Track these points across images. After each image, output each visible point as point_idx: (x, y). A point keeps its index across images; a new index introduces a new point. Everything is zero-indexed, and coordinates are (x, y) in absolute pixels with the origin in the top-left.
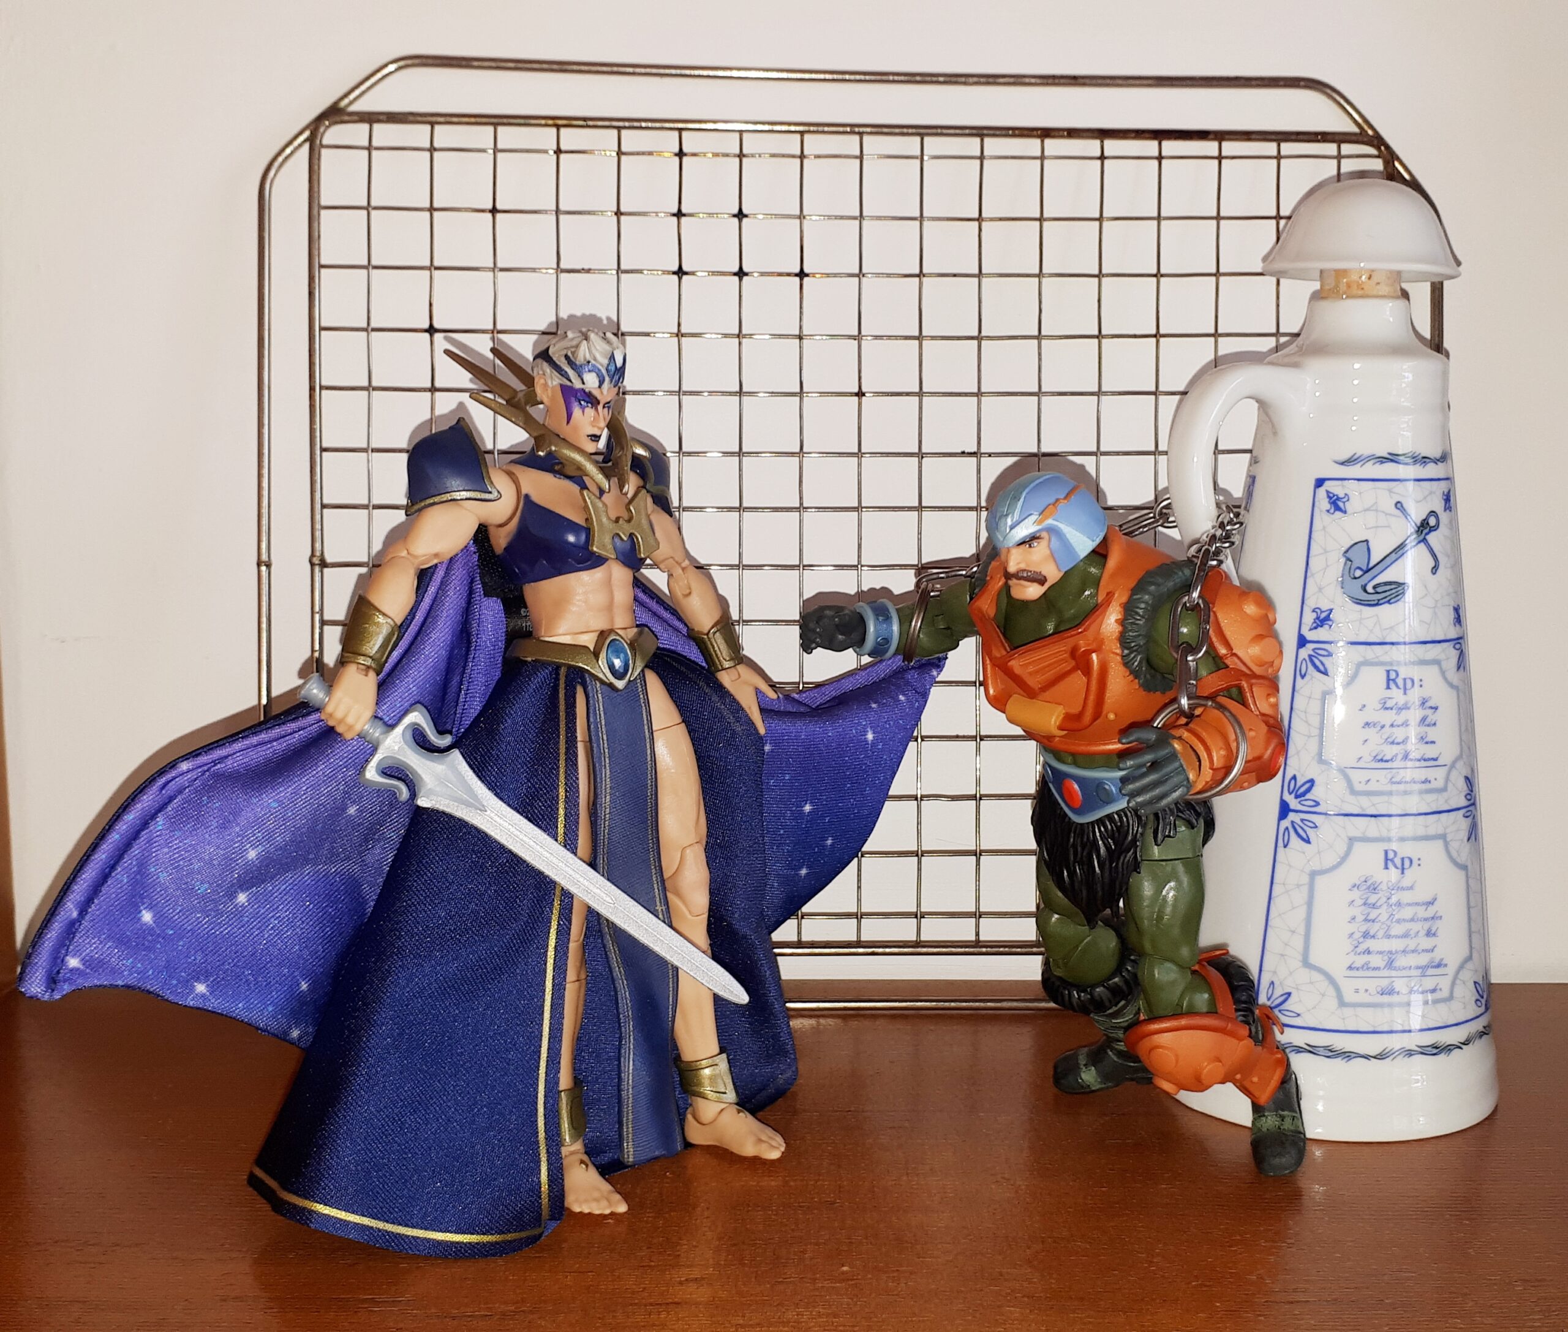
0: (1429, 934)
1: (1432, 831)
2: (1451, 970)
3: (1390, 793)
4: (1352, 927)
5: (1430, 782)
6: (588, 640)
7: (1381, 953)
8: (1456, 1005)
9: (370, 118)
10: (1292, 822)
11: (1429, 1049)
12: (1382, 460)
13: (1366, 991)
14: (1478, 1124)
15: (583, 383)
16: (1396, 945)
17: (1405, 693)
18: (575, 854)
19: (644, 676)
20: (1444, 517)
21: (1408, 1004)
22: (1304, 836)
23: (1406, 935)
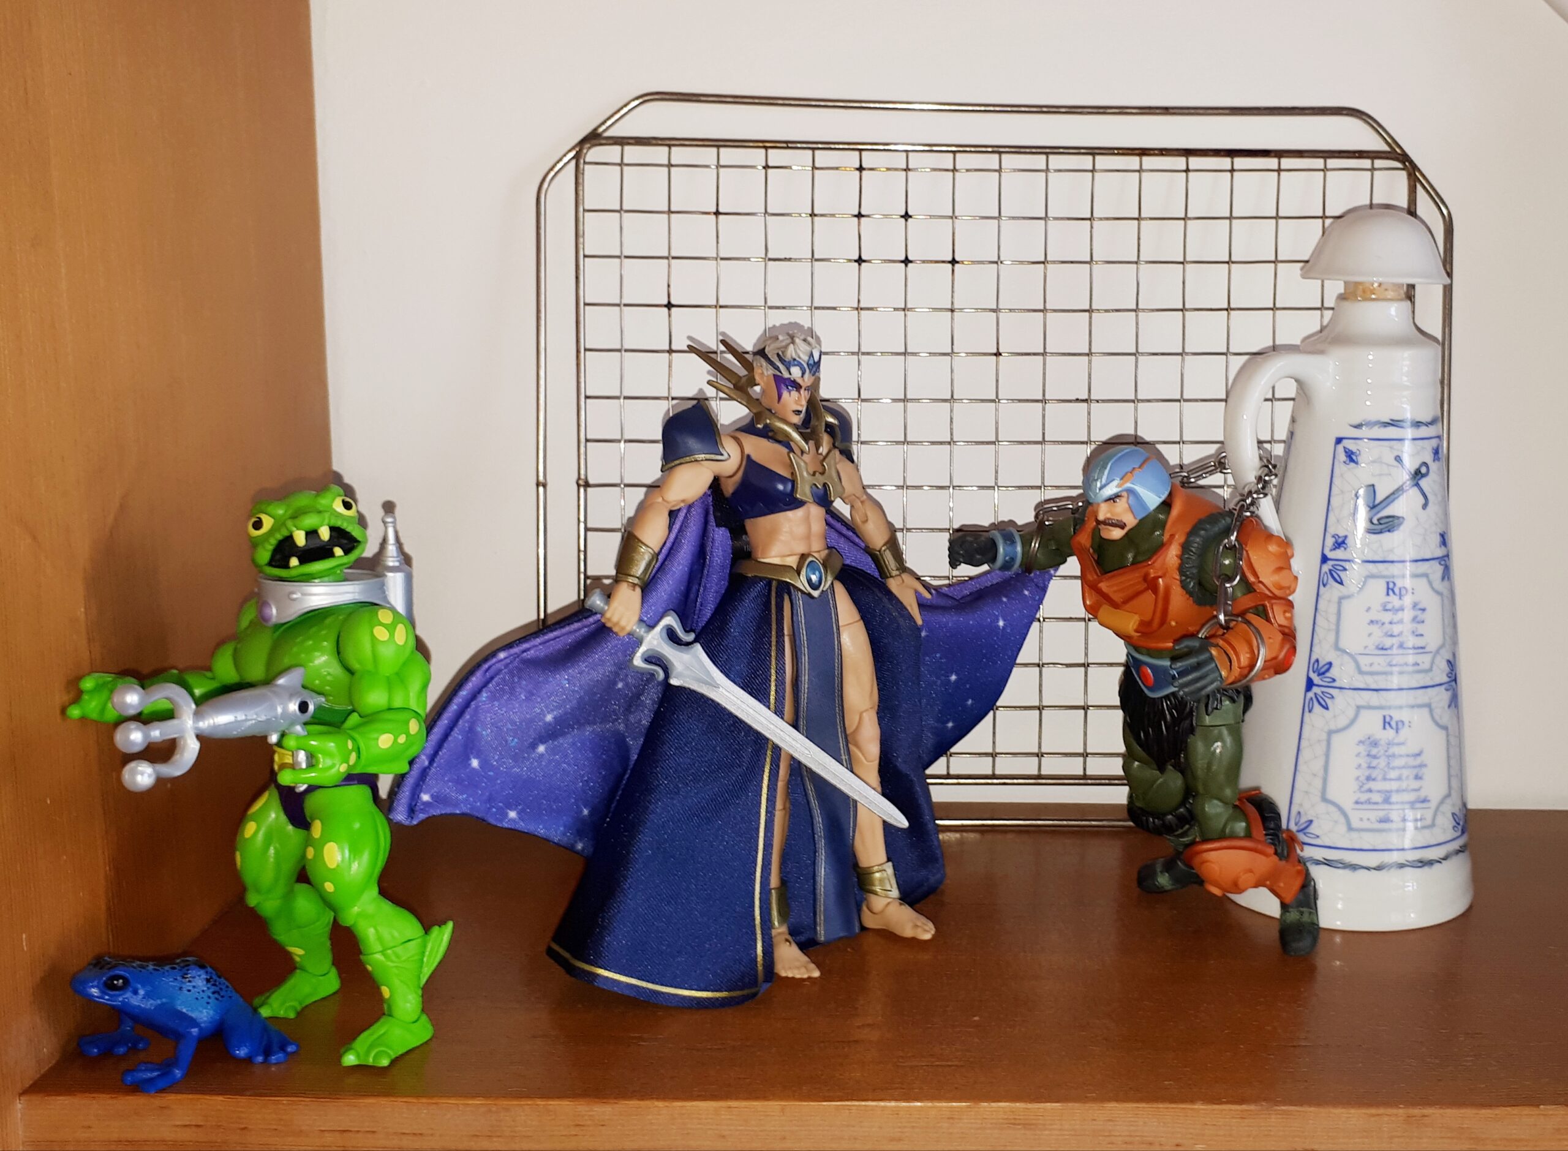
0: (1418, 777)
1: (1420, 701)
2: (1433, 804)
3: (1391, 673)
4: (1358, 773)
5: (1418, 664)
6: (792, 561)
7: (1379, 791)
8: (1437, 831)
9: (622, 141)
10: (1315, 694)
11: (1416, 863)
12: (1386, 424)
13: (1368, 819)
14: (1454, 919)
15: (790, 374)
16: (1394, 785)
17: (1400, 599)
18: (782, 718)
19: (833, 587)
20: (1433, 466)
21: (1404, 830)
22: (1323, 703)
23: (1399, 779)
